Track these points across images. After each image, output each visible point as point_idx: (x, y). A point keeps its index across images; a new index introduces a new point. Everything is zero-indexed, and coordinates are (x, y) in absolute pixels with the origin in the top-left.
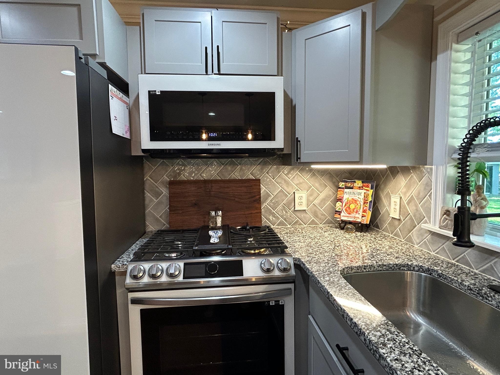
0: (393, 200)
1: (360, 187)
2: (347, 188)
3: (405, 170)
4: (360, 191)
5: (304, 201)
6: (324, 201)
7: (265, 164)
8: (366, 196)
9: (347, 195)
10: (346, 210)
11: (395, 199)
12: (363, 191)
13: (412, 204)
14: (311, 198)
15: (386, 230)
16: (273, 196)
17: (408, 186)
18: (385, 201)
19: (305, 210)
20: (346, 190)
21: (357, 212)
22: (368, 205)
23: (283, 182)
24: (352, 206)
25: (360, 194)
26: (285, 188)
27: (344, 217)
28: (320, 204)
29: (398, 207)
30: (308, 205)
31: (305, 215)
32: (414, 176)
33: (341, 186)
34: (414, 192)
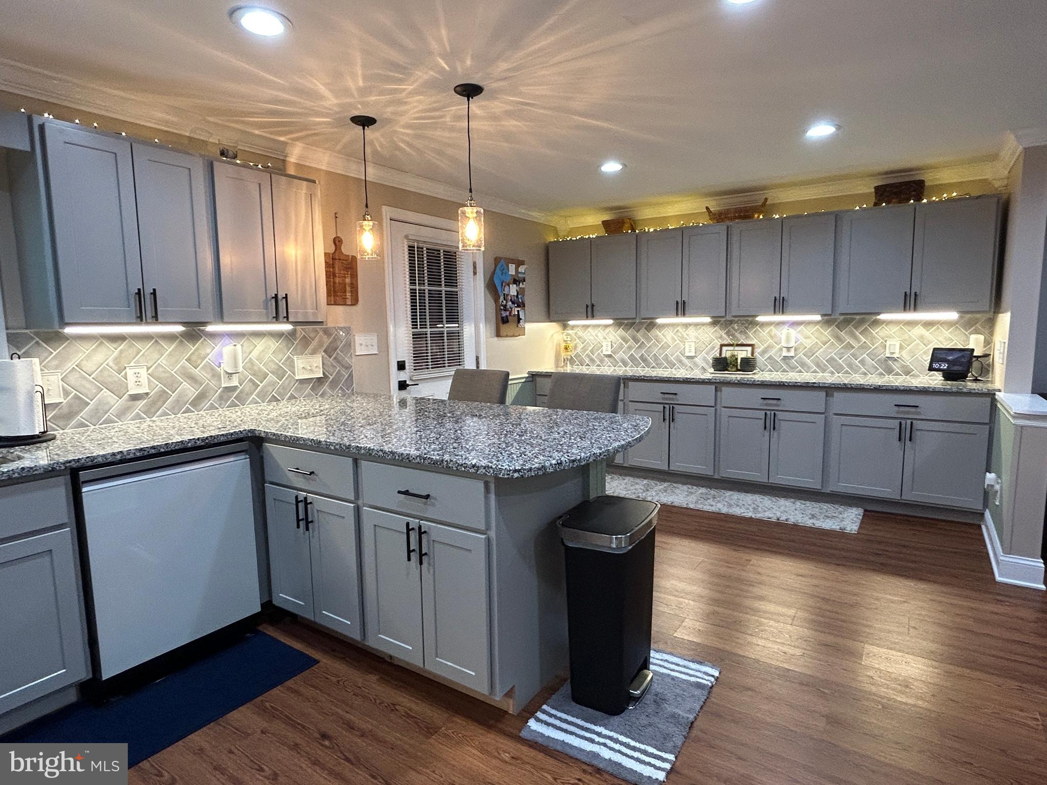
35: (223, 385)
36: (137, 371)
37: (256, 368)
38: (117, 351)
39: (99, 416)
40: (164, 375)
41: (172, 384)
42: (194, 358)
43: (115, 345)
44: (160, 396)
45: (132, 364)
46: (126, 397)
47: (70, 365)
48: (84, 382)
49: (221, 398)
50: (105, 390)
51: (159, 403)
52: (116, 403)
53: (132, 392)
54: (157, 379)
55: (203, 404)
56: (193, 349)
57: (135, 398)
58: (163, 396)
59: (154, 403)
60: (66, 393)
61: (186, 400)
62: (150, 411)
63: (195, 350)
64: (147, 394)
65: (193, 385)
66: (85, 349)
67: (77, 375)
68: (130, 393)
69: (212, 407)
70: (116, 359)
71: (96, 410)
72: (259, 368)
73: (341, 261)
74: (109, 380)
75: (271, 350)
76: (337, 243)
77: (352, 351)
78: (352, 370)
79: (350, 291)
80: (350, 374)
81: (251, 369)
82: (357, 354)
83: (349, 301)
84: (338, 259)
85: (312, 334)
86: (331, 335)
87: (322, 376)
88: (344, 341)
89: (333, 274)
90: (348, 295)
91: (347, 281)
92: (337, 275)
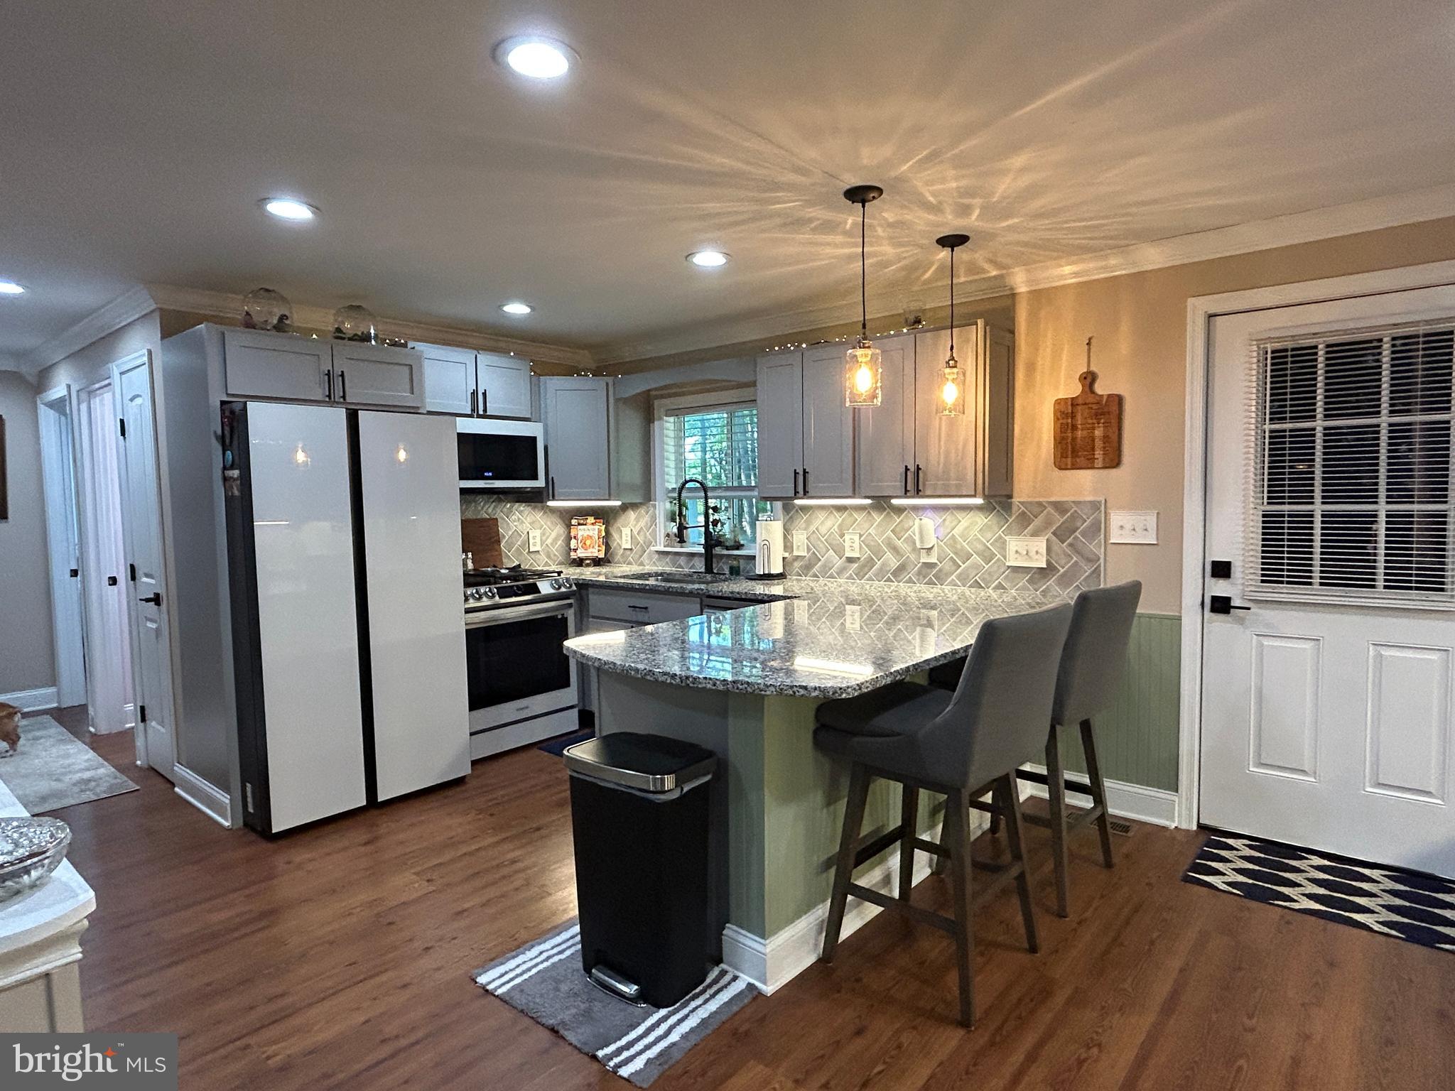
0: (624, 533)
1: (593, 524)
2: (579, 524)
3: (634, 506)
4: (593, 527)
5: (538, 540)
6: (556, 540)
7: (500, 501)
8: (600, 531)
9: (582, 532)
10: (582, 547)
11: (626, 531)
12: (596, 527)
13: (642, 533)
14: (544, 538)
15: (620, 562)
16: (507, 537)
17: (637, 520)
18: (615, 535)
19: (538, 551)
20: (580, 527)
21: (593, 547)
22: (601, 540)
23: (517, 521)
24: (588, 542)
25: (594, 530)
26: (520, 527)
27: (581, 553)
28: (552, 544)
29: (629, 538)
30: (542, 545)
31: (538, 556)
32: (642, 510)
33: (573, 523)
34: (642, 523)
35: (922, 561)
36: (852, 537)
37: (959, 547)
38: (841, 519)
39: (825, 571)
40: (872, 543)
41: (878, 553)
42: (898, 529)
43: (840, 514)
44: (868, 562)
45: (850, 531)
46: (844, 559)
47: (812, 528)
48: (819, 542)
49: (919, 573)
50: (831, 551)
51: (867, 569)
52: (839, 563)
53: (848, 554)
54: (867, 546)
55: (902, 577)
56: (898, 521)
57: (850, 560)
58: (870, 563)
59: (863, 567)
60: (809, 549)
61: (888, 569)
62: (860, 574)
64: (859, 558)
65: (896, 555)
66: (821, 515)
67: (814, 535)
68: (846, 556)
69: (910, 581)
70: (840, 525)
71: (824, 566)
72: (962, 546)
73: (1090, 406)
74: (834, 542)
75: (977, 528)
76: (1089, 380)
77: (1102, 536)
78: (1099, 566)
79: (1104, 448)
80: (1096, 569)
81: (953, 547)
82: (1112, 541)
83: (1099, 463)
84: (1085, 404)
85: (1036, 510)
86: (1066, 511)
87: (1045, 566)
88: (1088, 521)
89: (1073, 425)
90: (1099, 454)
91: (1098, 433)
92: (1079, 426)
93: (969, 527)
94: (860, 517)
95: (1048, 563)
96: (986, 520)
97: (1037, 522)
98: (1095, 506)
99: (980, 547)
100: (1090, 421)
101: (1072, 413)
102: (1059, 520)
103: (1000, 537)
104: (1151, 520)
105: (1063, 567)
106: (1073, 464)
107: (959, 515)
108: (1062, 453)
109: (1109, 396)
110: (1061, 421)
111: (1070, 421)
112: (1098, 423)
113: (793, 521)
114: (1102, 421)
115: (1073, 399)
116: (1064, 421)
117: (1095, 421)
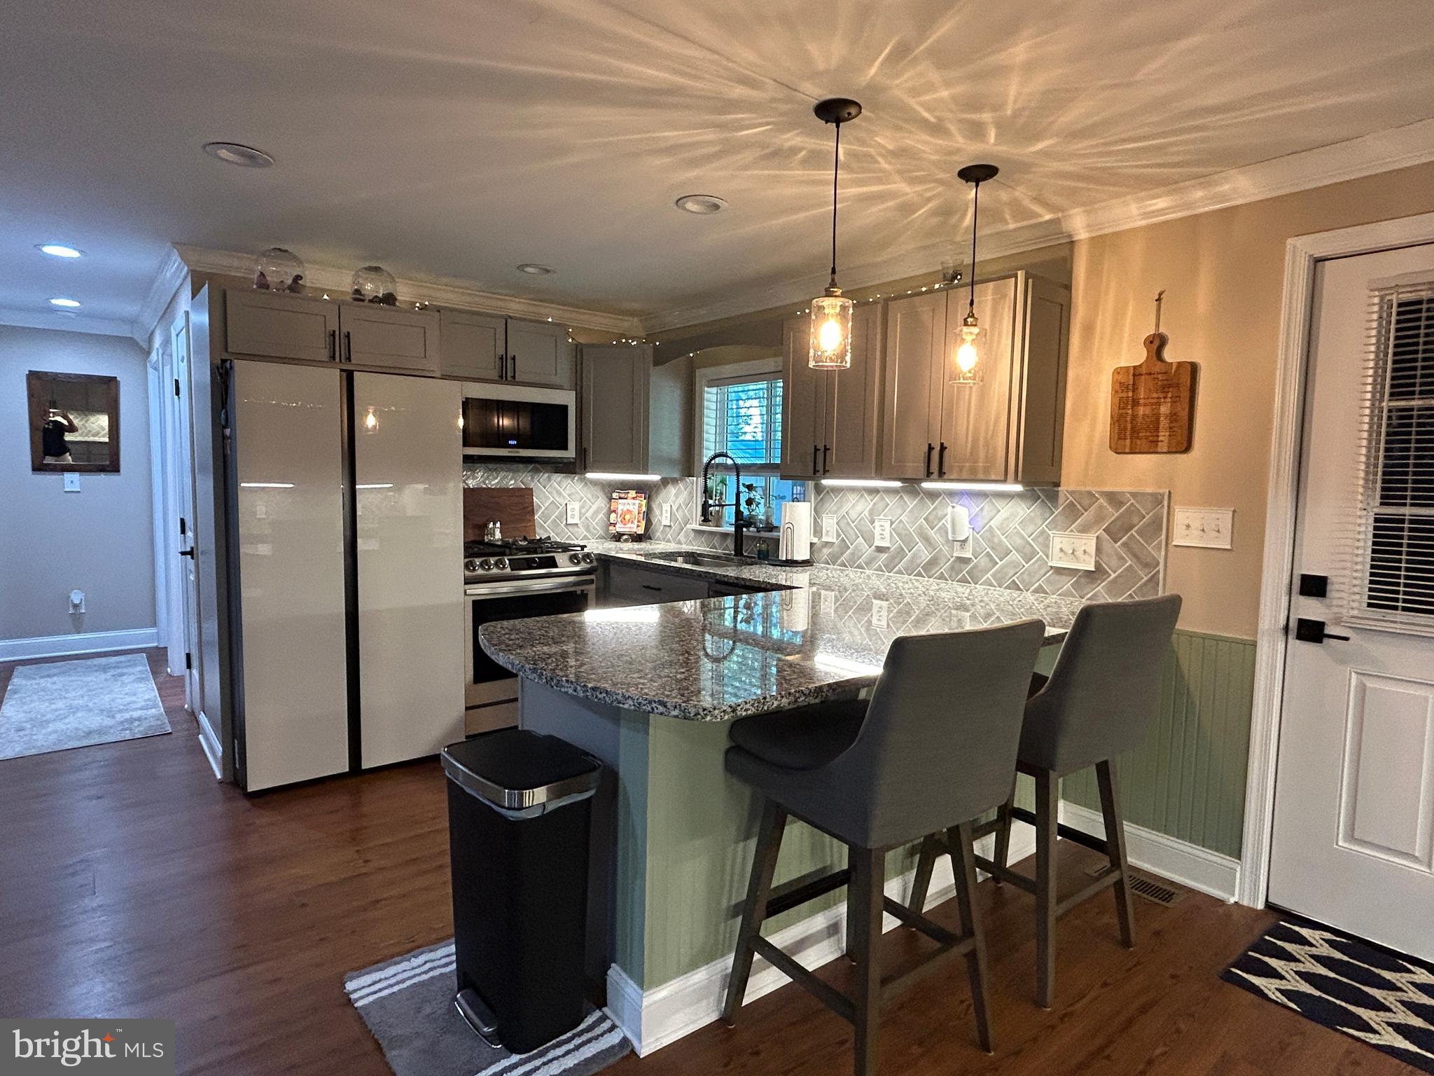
0: (664, 509)
1: (633, 498)
2: (620, 498)
3: (675, 481)
4: (635, 501)
5: (577, 513)
6: (597, 512)
7: (536, 471)
8: (640, 506)
9: (621, 506)
10: (621, 521)
11: (666, 507)
12: (637, 502)
13: (680, 510)
14: (583, 511)
15: (658, 539)
16: (543, 508)
17: (677, 496)
18: (656, 511)
19: (577, 524)
20: (620, 501)
21: (632, 522)
22: (642, 515)
23: (554, 492)
24: (627, 517)
25: (634, 504)
26: (557, 498)
27: (620, 528)
28: (591, 517)
29: (669, 515)
30: (580, 518)
31: (576, 529)
32: (680, 486)
33: (614, 497)
34: (681, 500)
35: (955, 555)
36: (882, 523)
37: (996, 540)
38: (872, 504)
39: (853, 563)
40: (903, 532)
41: (910, 544)
42: (931, 517)
43: (872, 497)
44: (899, 553)
45: (881, 517)
46: (873, 548)
47: (843, 511)
48: (848, 528)
49: (952, 568)
50: (861, 538)
51: (897, 560)
52: (868, 552)
53: (878, 543)
54: (899, 535)
55: (933, 572)
56: (932, 507)
57: (880, 550)
58: (901, 553)
59: (893, 558)
60: (838, 535)
61: (918, 562)
62: (889, 567)
63: (933, 510)
64: (888, 548)
65: (927, 546)
66: (852, 498)
67: (845, 521)
68: (875, 544)
69: (942, 577)
70: (869, 511)
71: (853, 554)
72: (1000, 541)
73: (1156, 376)
74: (864, 529)
75: (1018, 519)
76: (1157, 343)
77: (1163, 537)
78: (1158, 571)
79: (1170, 428)
80: (1153, 576)
81: (989, 540)
82: (1174, 543)
83: (1163, 446)
84: (1150, 374)
85: (1086, 502)
86: (1121, 504)
87: (1093, 569)
88: (1147, 517)
89: (1134, 400)
90: (1164, 436)
91: (1164, 409)
92: (1142, 401)
93: (1008, 519)
94: (891, 501)
95: (1098, 565)
96: (1028, 511)
97: (1087, 516)
98: (1157, 499)
99: (1019, 541)
100: (1155, 395)
101: (1134, 384)
102: (1113, 514)
103: (1043, 532)
104: (1224, 518)
105: (1114, 572)
106: (1131, 449)
107: (999, 504)
108: (1119, 434)
109: (1180, 364)
110: (1121, 395)
111: (1130, 394)
112: (1165, 398)
113: (823, 504)
114: (1170, 395)
115: (1135, 367)
116: (1124, 395)
117: (1161, 395)
